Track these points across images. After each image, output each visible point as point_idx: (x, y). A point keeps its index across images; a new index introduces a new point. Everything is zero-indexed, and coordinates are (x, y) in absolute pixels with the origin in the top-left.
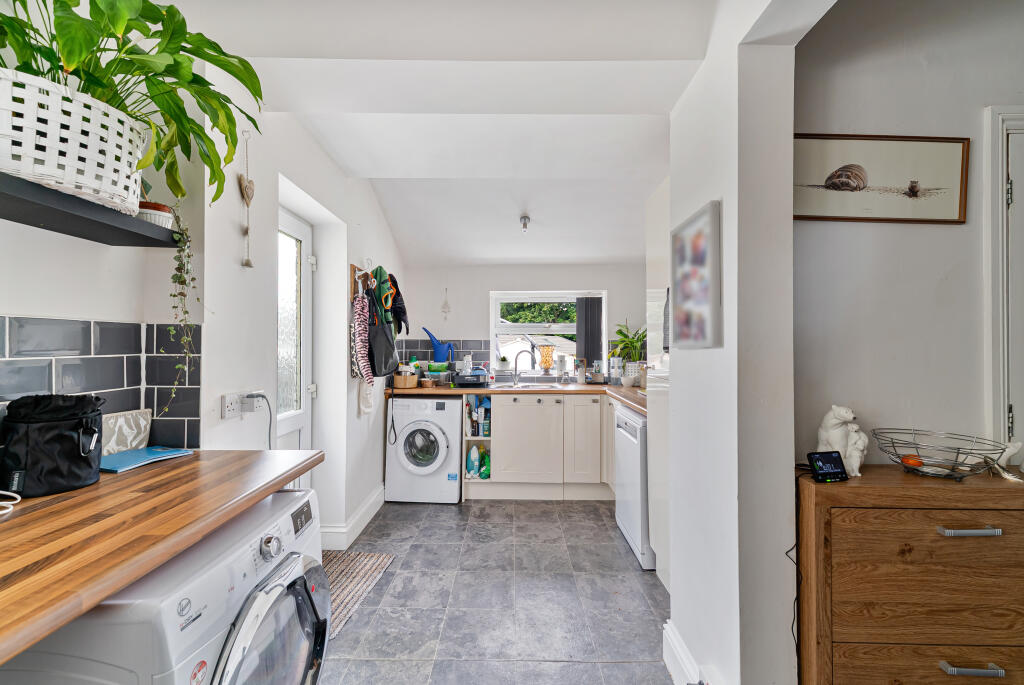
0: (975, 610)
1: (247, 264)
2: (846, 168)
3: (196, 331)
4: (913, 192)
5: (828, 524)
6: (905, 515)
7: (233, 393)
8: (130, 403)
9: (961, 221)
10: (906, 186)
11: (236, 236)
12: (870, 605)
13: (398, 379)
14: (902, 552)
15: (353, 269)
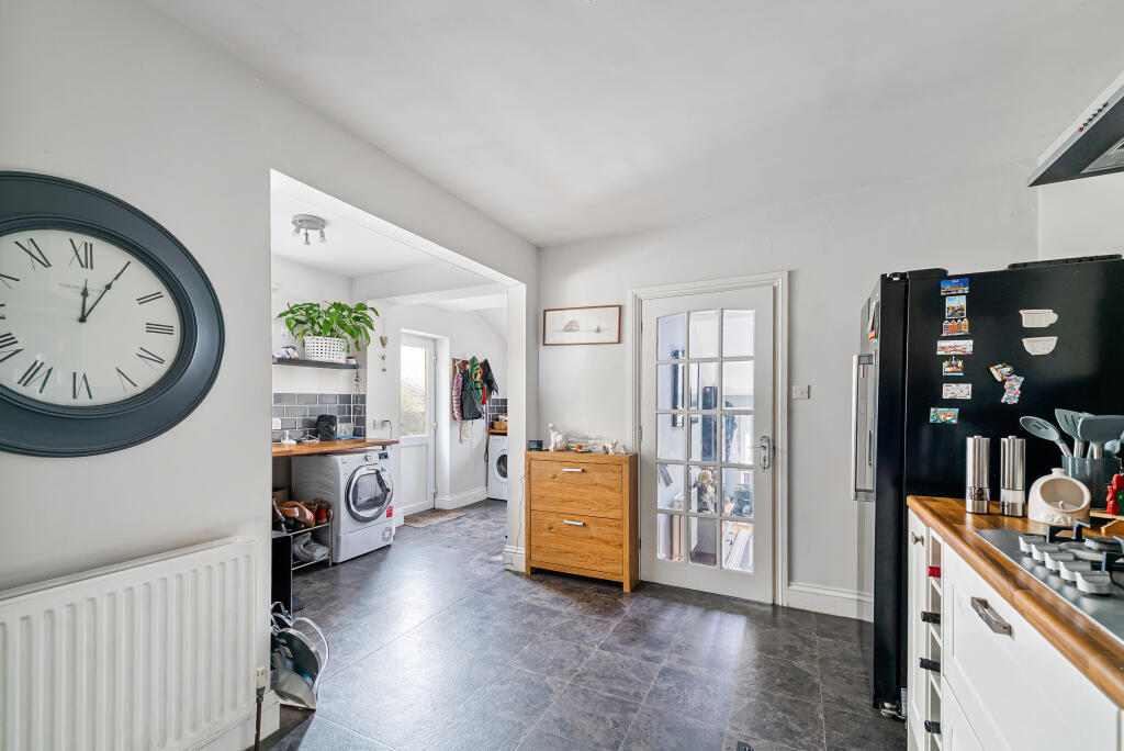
0: (578, 501)
1: (384, 370)
2: (571, 322)
3: (363, 398)
4: (598, 331)
5: (530, 466)
6: (554, 463)
7: (378, 420)
8: (348, 420)
9: (619, 342)
10: (595, 328)
11: (381, 360)
12: (543, 497)
13: (496, 424)
14: (554, 478)
15: (454, 361)
